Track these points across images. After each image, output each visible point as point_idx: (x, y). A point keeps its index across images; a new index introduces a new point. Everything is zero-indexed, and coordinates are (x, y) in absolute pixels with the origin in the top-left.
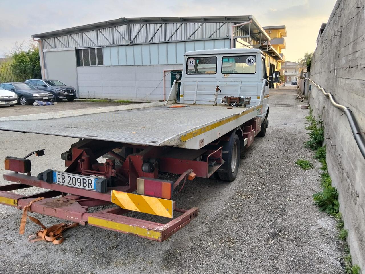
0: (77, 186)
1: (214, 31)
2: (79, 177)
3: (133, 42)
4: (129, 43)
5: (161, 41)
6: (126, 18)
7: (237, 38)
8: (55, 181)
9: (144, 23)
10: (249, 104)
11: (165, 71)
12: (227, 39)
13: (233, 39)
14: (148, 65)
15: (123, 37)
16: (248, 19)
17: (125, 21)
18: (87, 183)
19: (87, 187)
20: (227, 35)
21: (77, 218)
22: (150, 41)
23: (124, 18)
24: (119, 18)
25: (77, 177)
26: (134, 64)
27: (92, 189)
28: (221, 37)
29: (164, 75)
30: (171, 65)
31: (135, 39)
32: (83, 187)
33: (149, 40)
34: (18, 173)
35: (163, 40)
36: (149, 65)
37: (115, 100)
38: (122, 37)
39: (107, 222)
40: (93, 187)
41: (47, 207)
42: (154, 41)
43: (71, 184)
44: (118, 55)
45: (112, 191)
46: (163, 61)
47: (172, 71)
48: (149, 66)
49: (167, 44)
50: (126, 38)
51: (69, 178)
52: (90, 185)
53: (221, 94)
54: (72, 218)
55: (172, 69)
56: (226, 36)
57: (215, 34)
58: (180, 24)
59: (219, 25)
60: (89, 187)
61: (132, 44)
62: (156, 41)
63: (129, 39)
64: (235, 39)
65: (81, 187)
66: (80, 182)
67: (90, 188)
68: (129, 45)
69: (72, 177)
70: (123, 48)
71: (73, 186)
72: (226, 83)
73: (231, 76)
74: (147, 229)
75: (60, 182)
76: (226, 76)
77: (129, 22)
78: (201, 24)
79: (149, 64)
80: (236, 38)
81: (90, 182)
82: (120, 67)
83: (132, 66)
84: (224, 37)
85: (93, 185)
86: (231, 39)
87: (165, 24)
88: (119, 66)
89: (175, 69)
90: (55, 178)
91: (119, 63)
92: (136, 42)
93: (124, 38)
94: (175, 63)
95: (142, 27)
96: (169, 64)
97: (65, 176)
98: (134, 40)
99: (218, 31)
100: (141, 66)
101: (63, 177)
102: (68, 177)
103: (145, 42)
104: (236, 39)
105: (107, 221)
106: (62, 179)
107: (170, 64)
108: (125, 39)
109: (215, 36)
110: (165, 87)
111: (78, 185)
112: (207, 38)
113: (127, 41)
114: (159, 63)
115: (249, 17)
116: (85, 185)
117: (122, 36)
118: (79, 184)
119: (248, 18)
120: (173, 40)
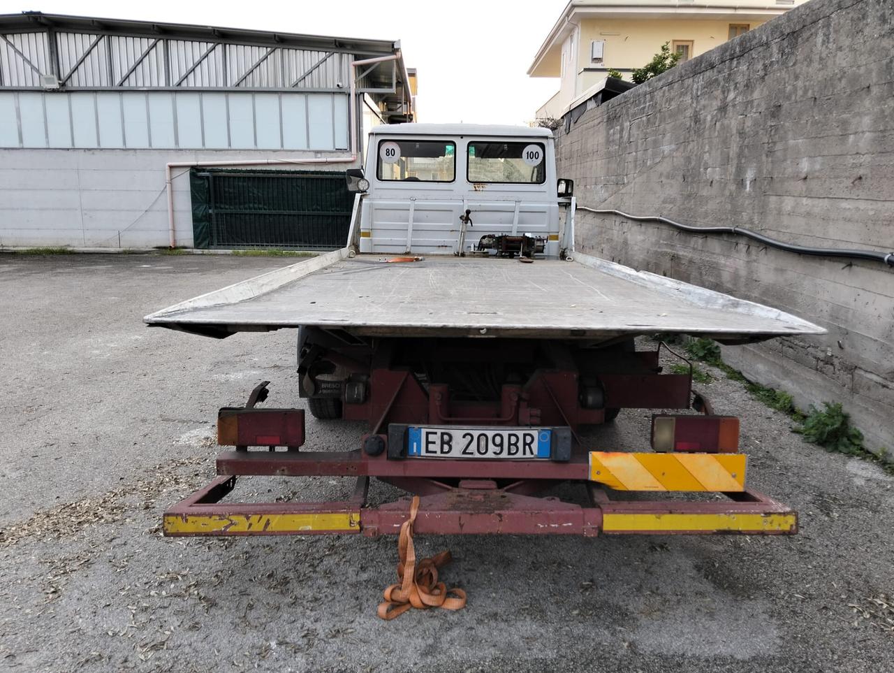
0: (490, 455)
1: (306, 71)
2: (497, 432)
3: (69, 83)
4: (56, 86)
5: (155, 84)
6: (43, 14)
7: (363, 93)
8: (415, 451)
9: (104, 33)
10: (542, 252)
11: (171, 167)
12: (340, 93)
13: (356, 95)
14: (120, 149)
15: (33, 67)
16: (391, 50)
17: (43, 21)
18: (520, 444)
19: (520, 455)
20: (340, 84)
21: (570, 524)
22: (121, 85)
23: (39, 13)
24: (21, 13)
25: (490, 434)
26: (73, 144)
27: (532, 456)
28: (323, 88)
29: (168, 178)
30: (189, 150)
31: (75, 76)
32: (509, 453)
33: (118, 80)
34: (251, 449)
35: (162, 84)
36: (123, 149)
37: (14, 247)
38: (29, 67)
39: (657, 517)
40: (535, 452)
41: (472, 514)
42: (133, 84)
43: (472, 453)
44: (19, 117)
45: (590, 455)
46: (164, 139)
47: (193, 167)
48: (122, 154)
49: (174, 94)
50: (43, 71)
51: (469, 438)
52: (527, 447)
53: (472, 229)
54: (553, 525)
55: (194, 163)
56: (338, 86)
57: (308, 79)
58: (210, 45)
59: (317, 56)
60: (524, 453)
61: (64, 89)
62: (140, 84)
63: (53, 73)
64: (359, 95)
65: (504, 455)
66: (501, 445)
67: (528, 455)
68: (53, 91)
69: (476, 433)
70: (36, 100)
71: (477, 455)
72: (479, 204)
73: (488, 187)
74: (763, 515)
75: (435, 452)
76: (477, 189)
77: (52, 26)
78: (269, 49)
79: (121, 146)
80: (361, 93)
81: (528, 439)
82: (28, 153)
83: (68, 149)
84: (331, 86)
85: (535, 446)
86: (349, 95)
87: (167, 40)
88: (23, 148)
89: (200, 163)
90: (415, 444)
91: (21, 140)
92: (76, 84)
93: (38, 71)
94: (200, 146)
95: (96, 44)
96: (181, 147)
97: (453, 435)
98: (70, 76)
99: (315, 72)
100: (96, 152)
101: (446, 438)
102: (464, 437)
103: (105, 84)
104: (361, 96)
105: (657, 515)
106: (443, 443)
107: (186, 149)
108: (40, 75)
109: (307, 84)
110: (173, 211)
111: (495, 453)
112: (288, 87)
113: (48, 80)
114: (150, 145)
115: (393, 45)
116: (513, 450)
117: (29, 63)
118: (498, 449)
119: (392, 48)
120: (191, 85)
